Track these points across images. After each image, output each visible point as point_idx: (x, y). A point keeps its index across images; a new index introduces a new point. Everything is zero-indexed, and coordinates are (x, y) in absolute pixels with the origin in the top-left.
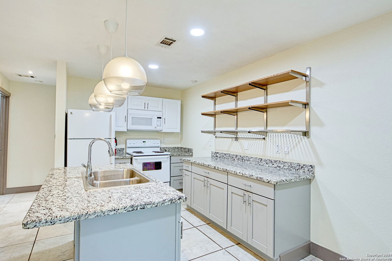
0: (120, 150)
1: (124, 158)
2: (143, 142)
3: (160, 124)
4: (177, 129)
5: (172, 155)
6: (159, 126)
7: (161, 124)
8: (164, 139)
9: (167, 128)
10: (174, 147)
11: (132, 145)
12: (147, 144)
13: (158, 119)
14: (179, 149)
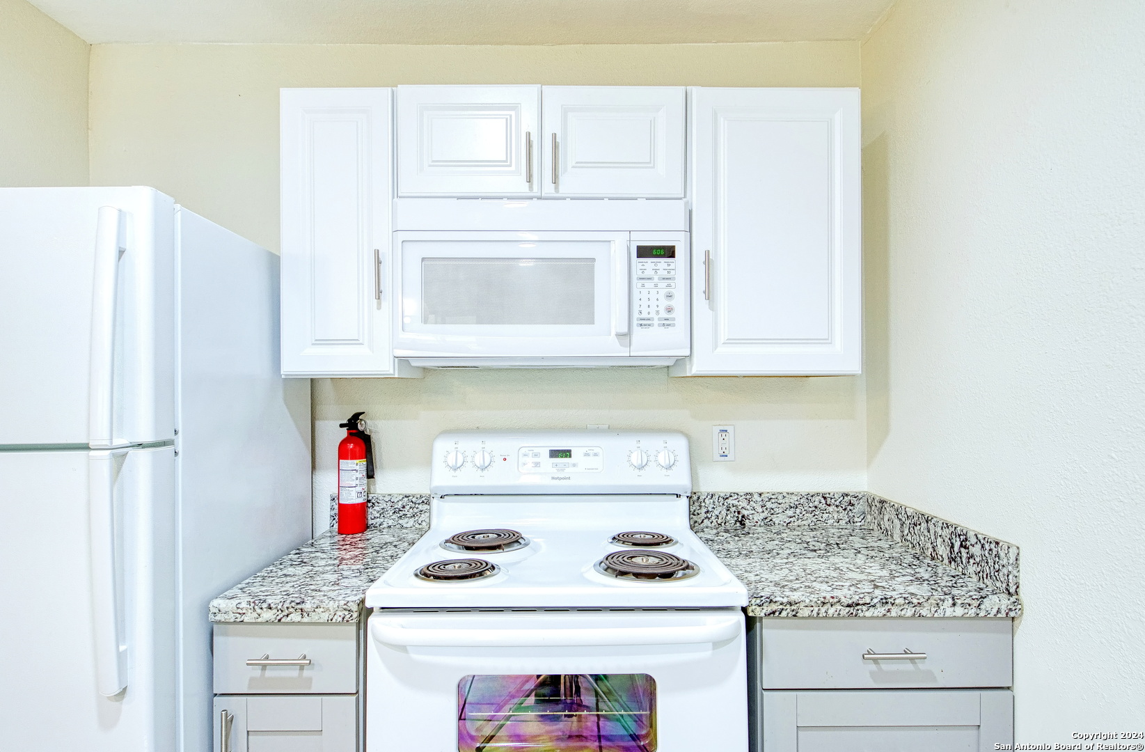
0: (400, 505)
1: (293, 623)
2: (555, 454)
3: (664, 303)
4: (827, 341)
5: (768, 608)
6: (656, 322)
7: (672, 303)
8: (730, 429)
9: (731, 341)
10: (809, 497)
11: (468, 479)
12: (580, 472)
13: (649, 262)
14: (860, 507)
